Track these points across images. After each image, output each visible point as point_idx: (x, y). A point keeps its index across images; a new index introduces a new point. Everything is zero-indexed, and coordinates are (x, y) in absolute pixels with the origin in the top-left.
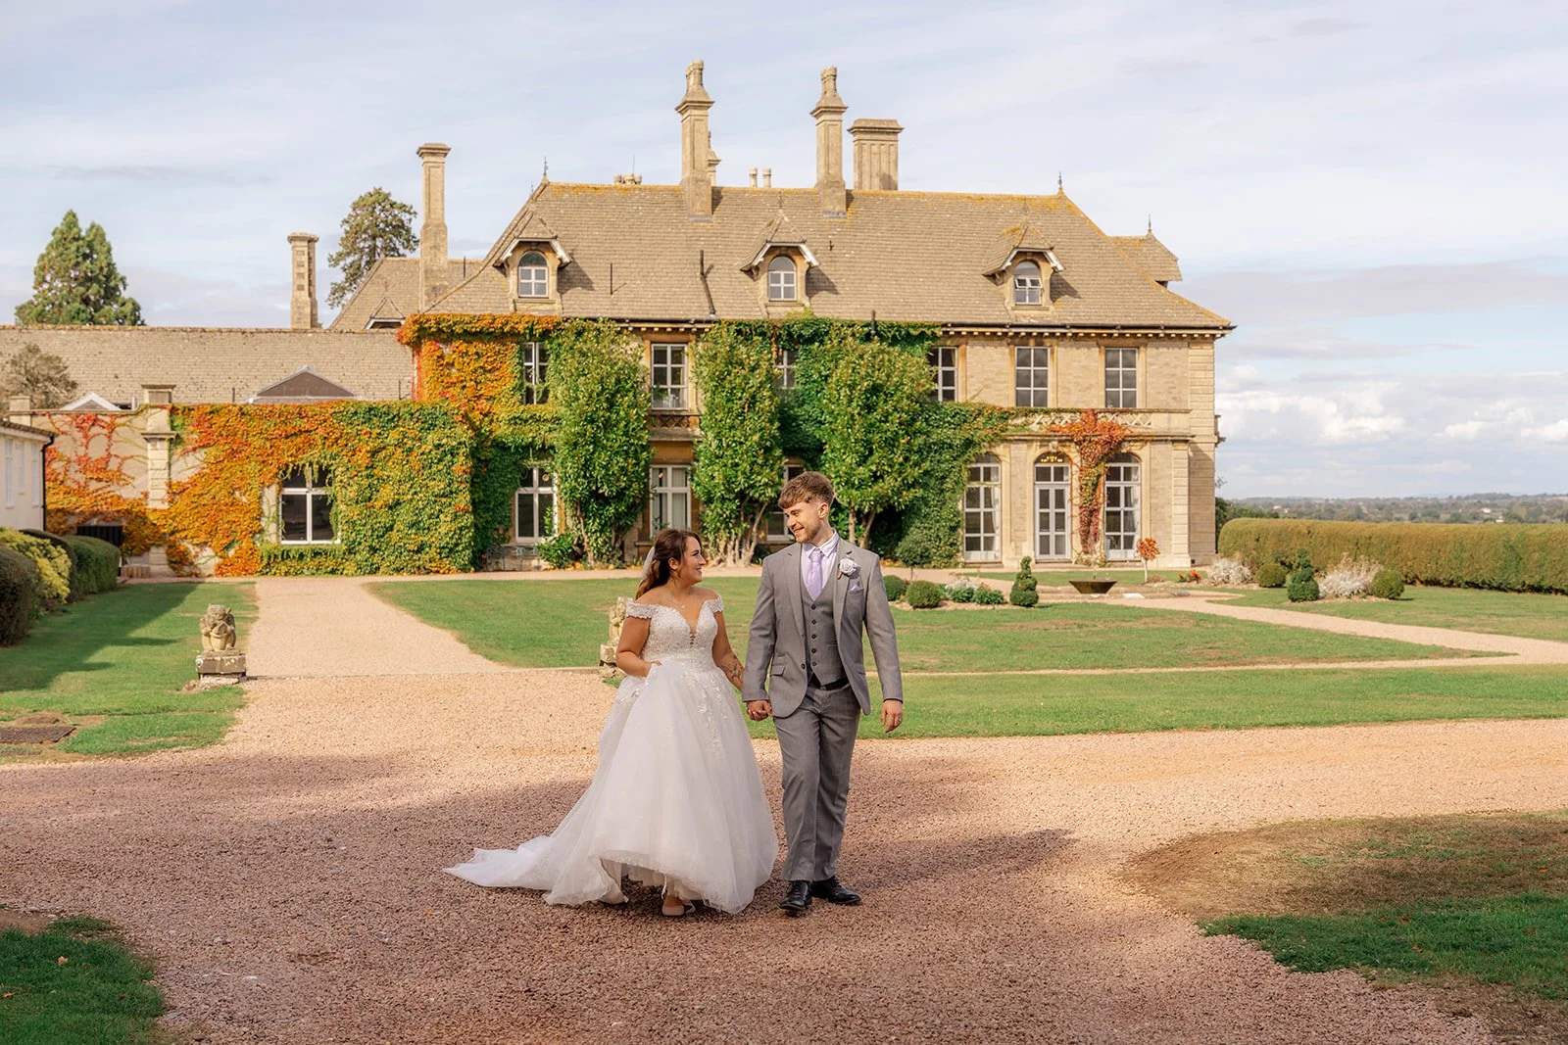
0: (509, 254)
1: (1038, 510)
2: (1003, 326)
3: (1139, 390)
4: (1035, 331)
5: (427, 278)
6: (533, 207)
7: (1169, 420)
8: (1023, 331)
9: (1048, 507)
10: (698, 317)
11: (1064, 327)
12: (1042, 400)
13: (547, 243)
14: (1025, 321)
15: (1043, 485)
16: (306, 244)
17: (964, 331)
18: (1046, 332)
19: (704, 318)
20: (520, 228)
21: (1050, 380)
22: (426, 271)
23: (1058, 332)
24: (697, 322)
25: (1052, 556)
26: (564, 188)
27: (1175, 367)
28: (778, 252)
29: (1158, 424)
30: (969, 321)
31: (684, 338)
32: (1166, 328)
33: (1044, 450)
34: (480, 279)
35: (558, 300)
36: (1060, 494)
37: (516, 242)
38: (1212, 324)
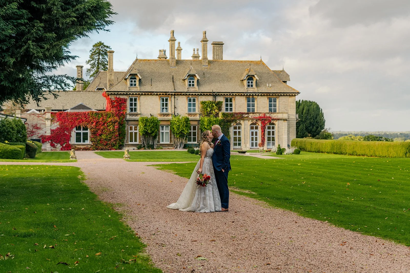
0: (127, 77)
1: (251, 136)
2: (243, 93)
3: (277, 108)
4: (251, 94)
5: (109, 82)
6: (133, 66)
7: (283, 115)
8: (249, 94)
9: (253, 136)
10: (171, 91)
11: (258, 93)
12: (253, 110)
13: (137, 74)
14: (249, 92)
15: (252, 130)
16: (80, 68)
17: (234, 94)
18: (254, 94)
19: (173, 91)
20: (130, 70)
21: (256, 105)
22: (109, 80)
23: (257, 94)
24: (171, 92)
25: (254, 147)
26: (141, 60)
27: (286, 102)
28: (190, 76)
29: (280, 116)
30: (236, 92)
31: (168, 96)
32: (283, 93)
33: (252, 122)
34: (121, 82)
35: (139, 87)
36: (256, 133)
37: (129, 74)
38: (295, 92)
